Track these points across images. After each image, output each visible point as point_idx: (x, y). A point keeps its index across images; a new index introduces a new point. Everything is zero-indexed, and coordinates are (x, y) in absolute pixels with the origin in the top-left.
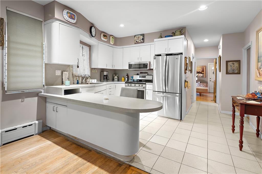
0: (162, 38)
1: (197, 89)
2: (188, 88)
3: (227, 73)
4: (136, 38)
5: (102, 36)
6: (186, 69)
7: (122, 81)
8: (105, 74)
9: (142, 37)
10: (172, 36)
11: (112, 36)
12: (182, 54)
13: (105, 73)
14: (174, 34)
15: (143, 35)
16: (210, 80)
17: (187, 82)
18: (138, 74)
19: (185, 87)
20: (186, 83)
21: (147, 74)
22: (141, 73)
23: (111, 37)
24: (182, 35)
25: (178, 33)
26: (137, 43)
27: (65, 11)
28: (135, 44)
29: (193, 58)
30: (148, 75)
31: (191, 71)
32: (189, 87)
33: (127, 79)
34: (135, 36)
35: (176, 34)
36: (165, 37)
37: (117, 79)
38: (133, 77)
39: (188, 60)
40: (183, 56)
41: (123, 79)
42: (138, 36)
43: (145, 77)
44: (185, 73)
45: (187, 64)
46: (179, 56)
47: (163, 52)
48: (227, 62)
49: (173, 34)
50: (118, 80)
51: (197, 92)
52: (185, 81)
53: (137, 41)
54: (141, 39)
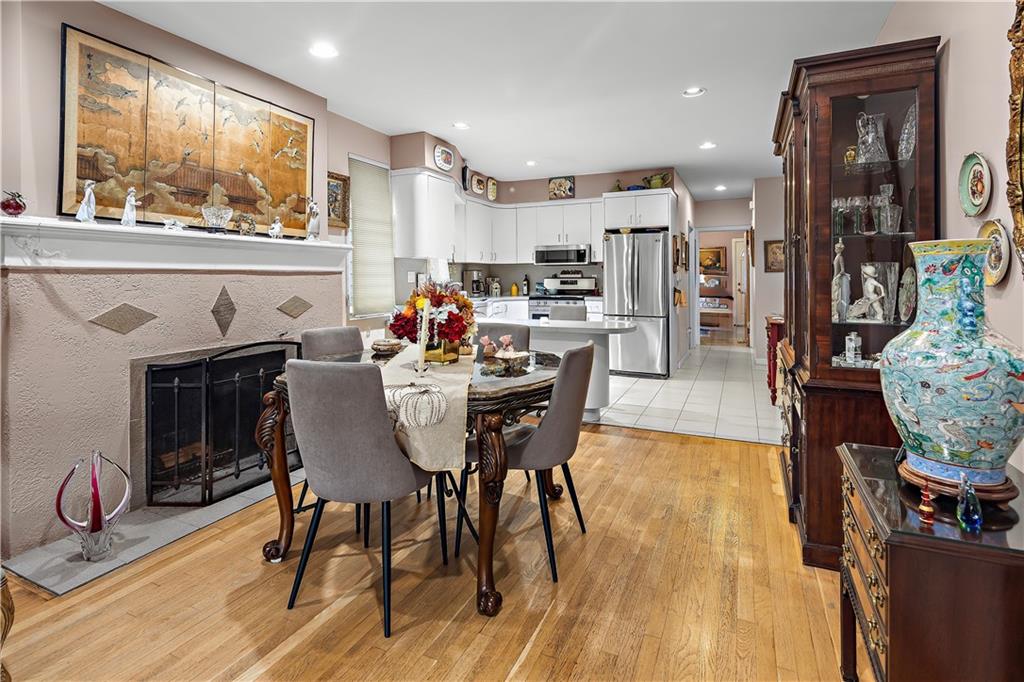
0: (620, 190)
1: (702, 314)
2: (681, 306)
3: (768, 269)
4: (552, 185)
5: (475, 182)
6: (676, 264)
7: (511, 295)
8: (475, 279)
9: (568, 184)
10: (644, 188)
11: (492, 179)
12: (666, 229)
13: (475, 276)
14: (649, 182)
15: (571, 179)
16: (739, 287)
17: (680, 292)
18: (555, 277)
19: (675, 305)
20: (677, 294)
21: (580, 276)
22: (564, 273)
23: (490, 183)
24: (666, 186)
25: (656, 181)
26: (556, 197)
27: (439, 149)
28: (551, 199)
29: (691, 230)
30: (582, 278)
31: (686, 267)
32: (684, 304)
33: (525, 288)
34: (550, 180)
35: (652, 183)
36: (629, 189)
37: (498, 291)
38: (542, 284)
39: (679, 240)
40: (670, 233)
41: (514, 288)
42: (559, 180)
43: (576, 283)
44: (675, 272)
45: (678, 250)
46: (661, 234)
47: (624, 224)
48: (767, 244)
49: (646, 184)
50: (502, 294)
51: (702, 325)
52: (675, 290)
53: (557, 192)
54: (567, 188)
